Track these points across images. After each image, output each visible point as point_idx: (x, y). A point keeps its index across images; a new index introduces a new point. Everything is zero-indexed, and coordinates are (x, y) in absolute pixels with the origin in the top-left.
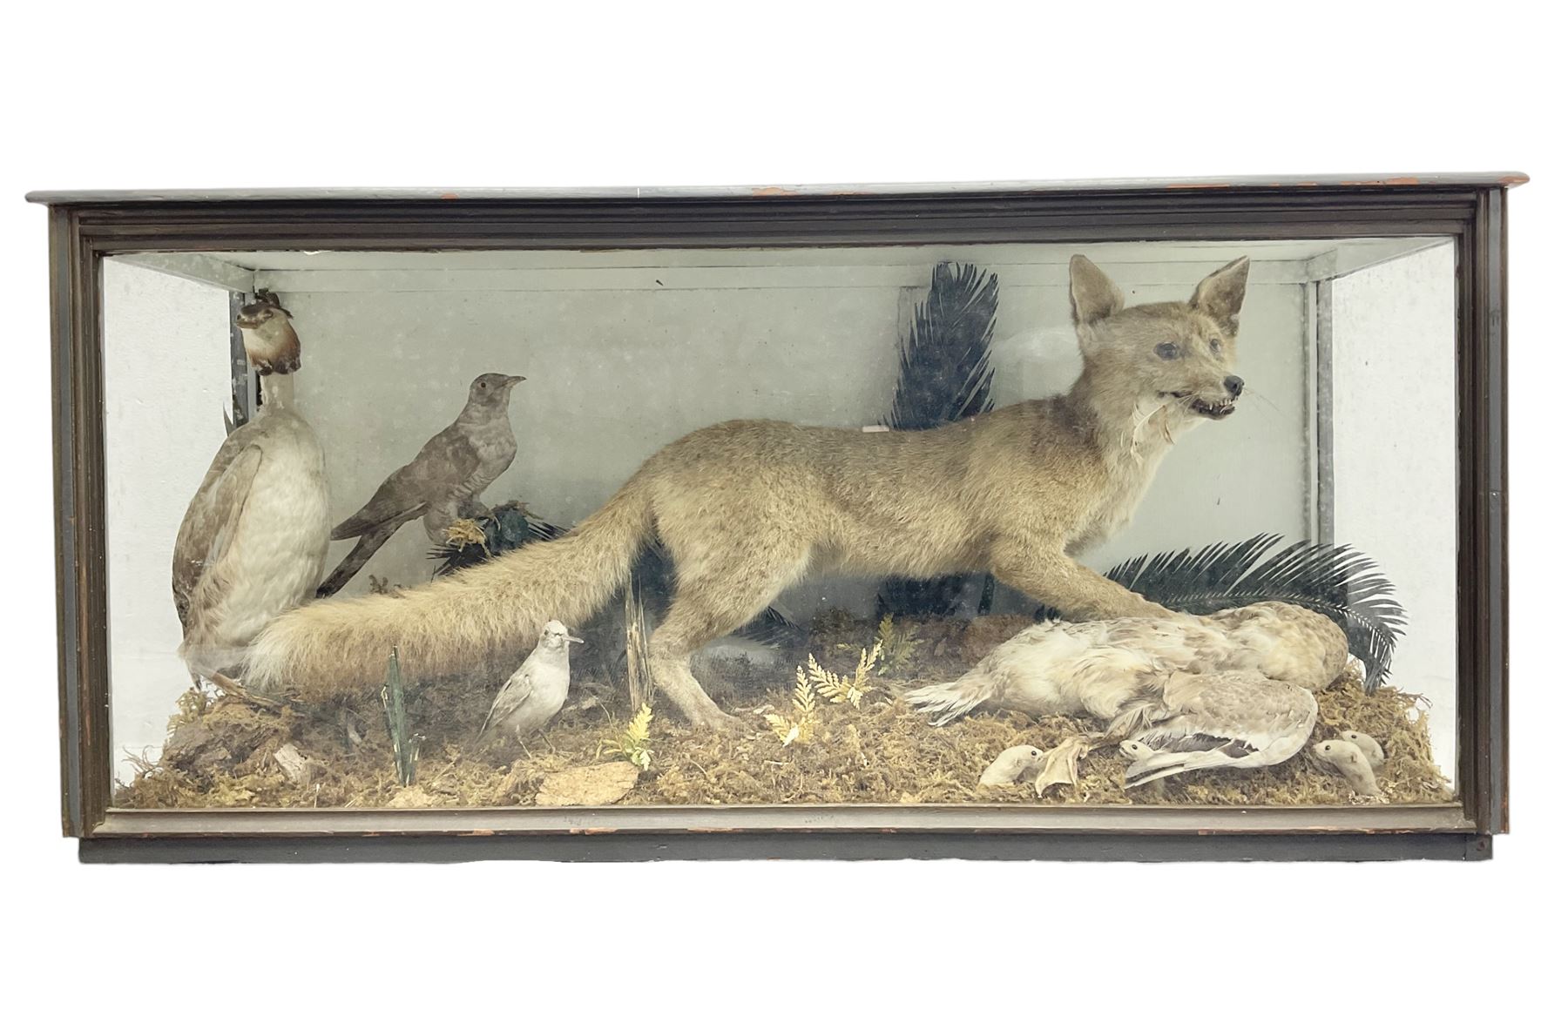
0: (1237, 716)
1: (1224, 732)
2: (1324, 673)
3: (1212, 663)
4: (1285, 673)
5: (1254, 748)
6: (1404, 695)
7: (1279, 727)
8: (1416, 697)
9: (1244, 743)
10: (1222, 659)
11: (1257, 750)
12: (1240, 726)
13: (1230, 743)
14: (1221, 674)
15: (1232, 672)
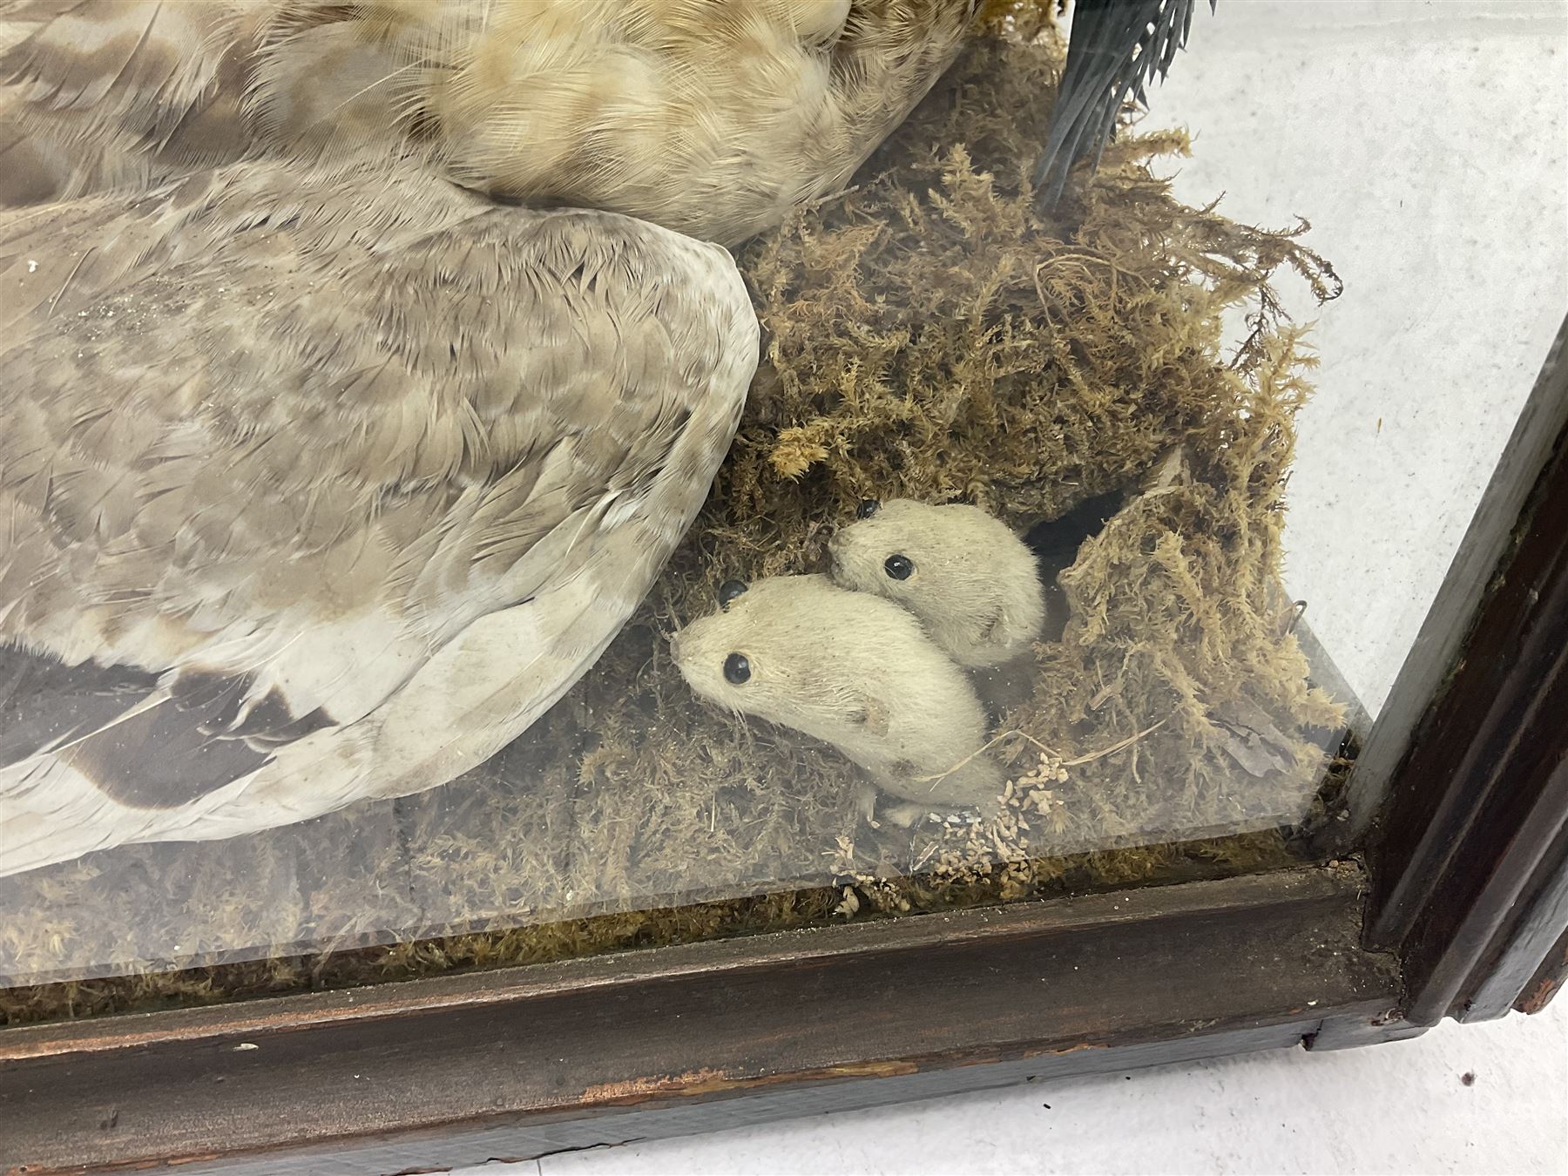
0: (185, 535)
1: (112, 630)
2: (833, 111)
3: (125, 122)
4: (579, 163)
5: (298, 712)
6: (1211, 228)
7: (466, 562)
8: (1274, 248)
9: (239, 685)
10: (187, 88)
11: (317, 720)
12: (211, 593)
13: (154, 701)
14: (182, 196)
15: (255, 175)
